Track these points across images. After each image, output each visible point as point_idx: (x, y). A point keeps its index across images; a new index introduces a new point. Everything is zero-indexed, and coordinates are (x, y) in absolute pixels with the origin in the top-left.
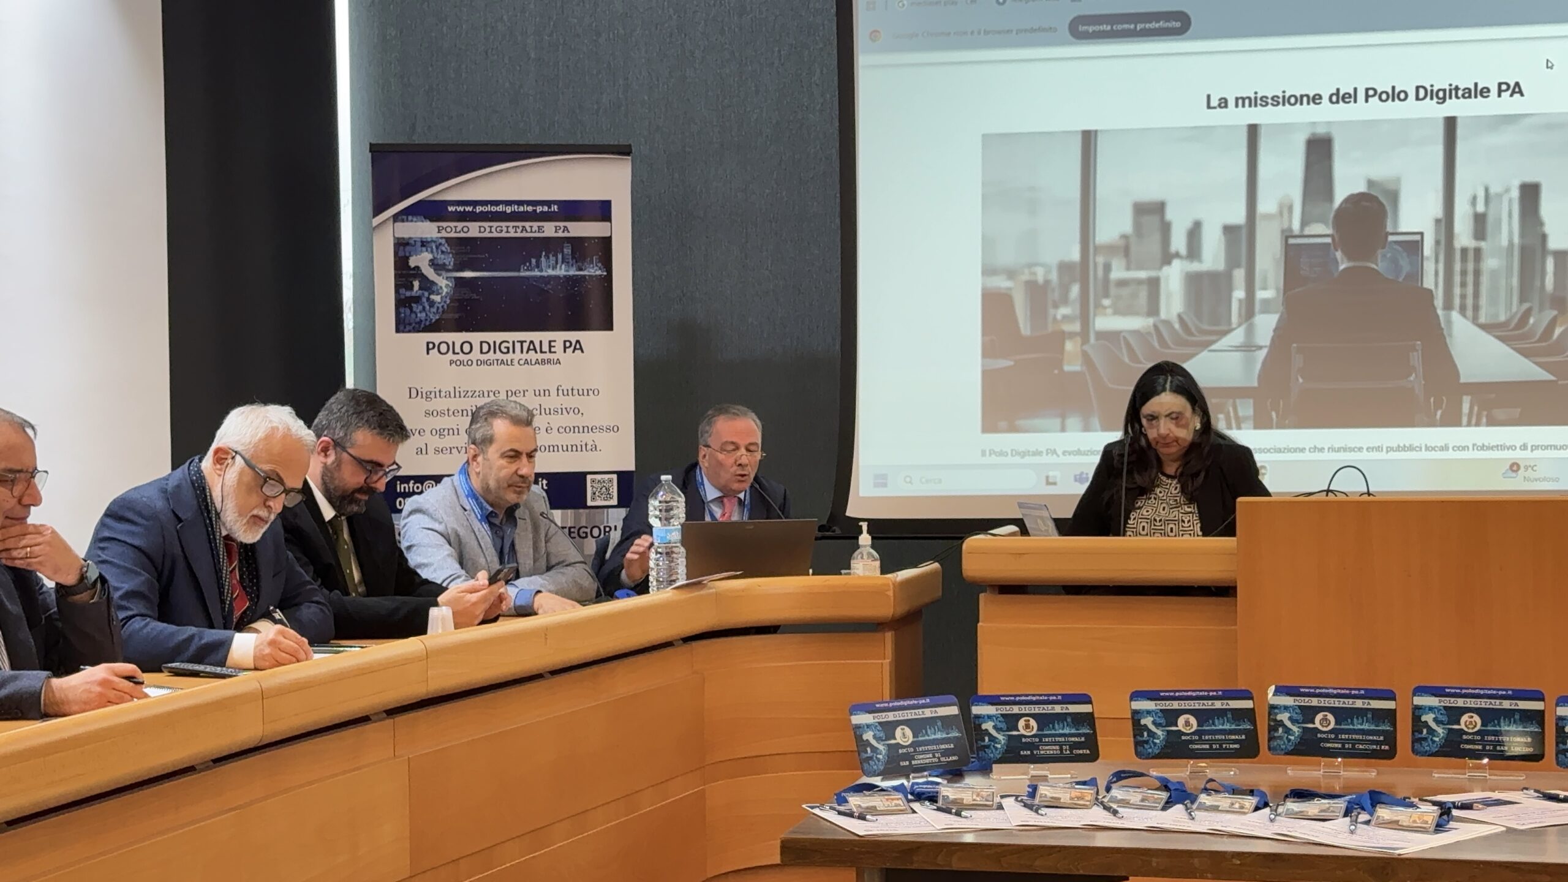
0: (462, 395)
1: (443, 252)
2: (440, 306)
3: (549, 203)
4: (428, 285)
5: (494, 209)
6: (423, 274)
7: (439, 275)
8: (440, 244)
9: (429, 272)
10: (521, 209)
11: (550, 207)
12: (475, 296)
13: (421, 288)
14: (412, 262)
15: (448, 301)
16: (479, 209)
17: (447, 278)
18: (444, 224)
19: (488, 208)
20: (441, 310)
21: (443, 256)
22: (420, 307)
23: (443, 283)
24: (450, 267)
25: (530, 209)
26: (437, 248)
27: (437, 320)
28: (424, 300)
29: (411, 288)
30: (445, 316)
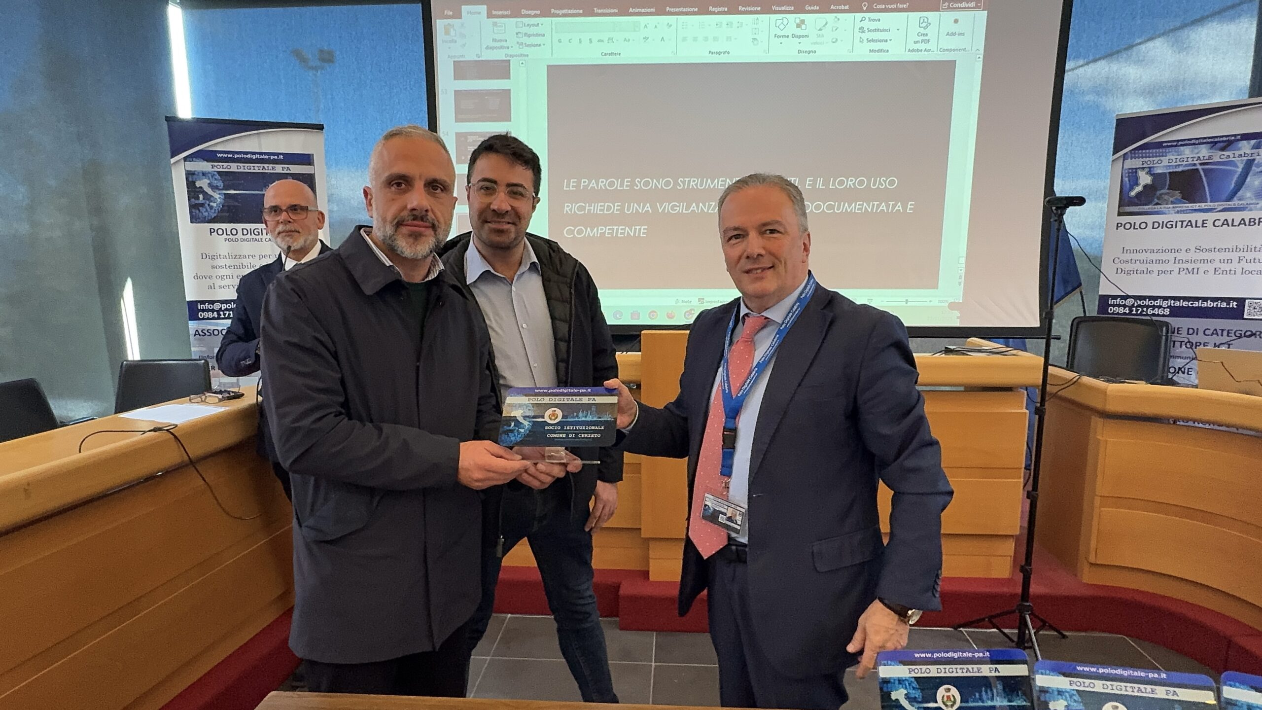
0: (234, 257)
1: (216, 179)
2: (216, 209)
3: (278, 154)
4: (207, 197)
5: (245, 156)
6: (204, 191)
7: (215, 192)
8: (214, 175)
9: (209, 191)
10: (261, 157)
11: (278, 157)
12: (237, 204)
13: (203, 199)
14: (198, 184)
15: (221, 206)
16: (236, 156)
17: (219, 194)
18: (216, 164)
19: (242, 156)
20: (217, 211)
21: (216, 182)
22: (205, 210)
23: (218, 196)
24: (221, 188)
25: (267, 157)
26: (212, 177)
27: (215, 217)
28: (206, 205)
29: (198, 198)
30: (219, 215)
